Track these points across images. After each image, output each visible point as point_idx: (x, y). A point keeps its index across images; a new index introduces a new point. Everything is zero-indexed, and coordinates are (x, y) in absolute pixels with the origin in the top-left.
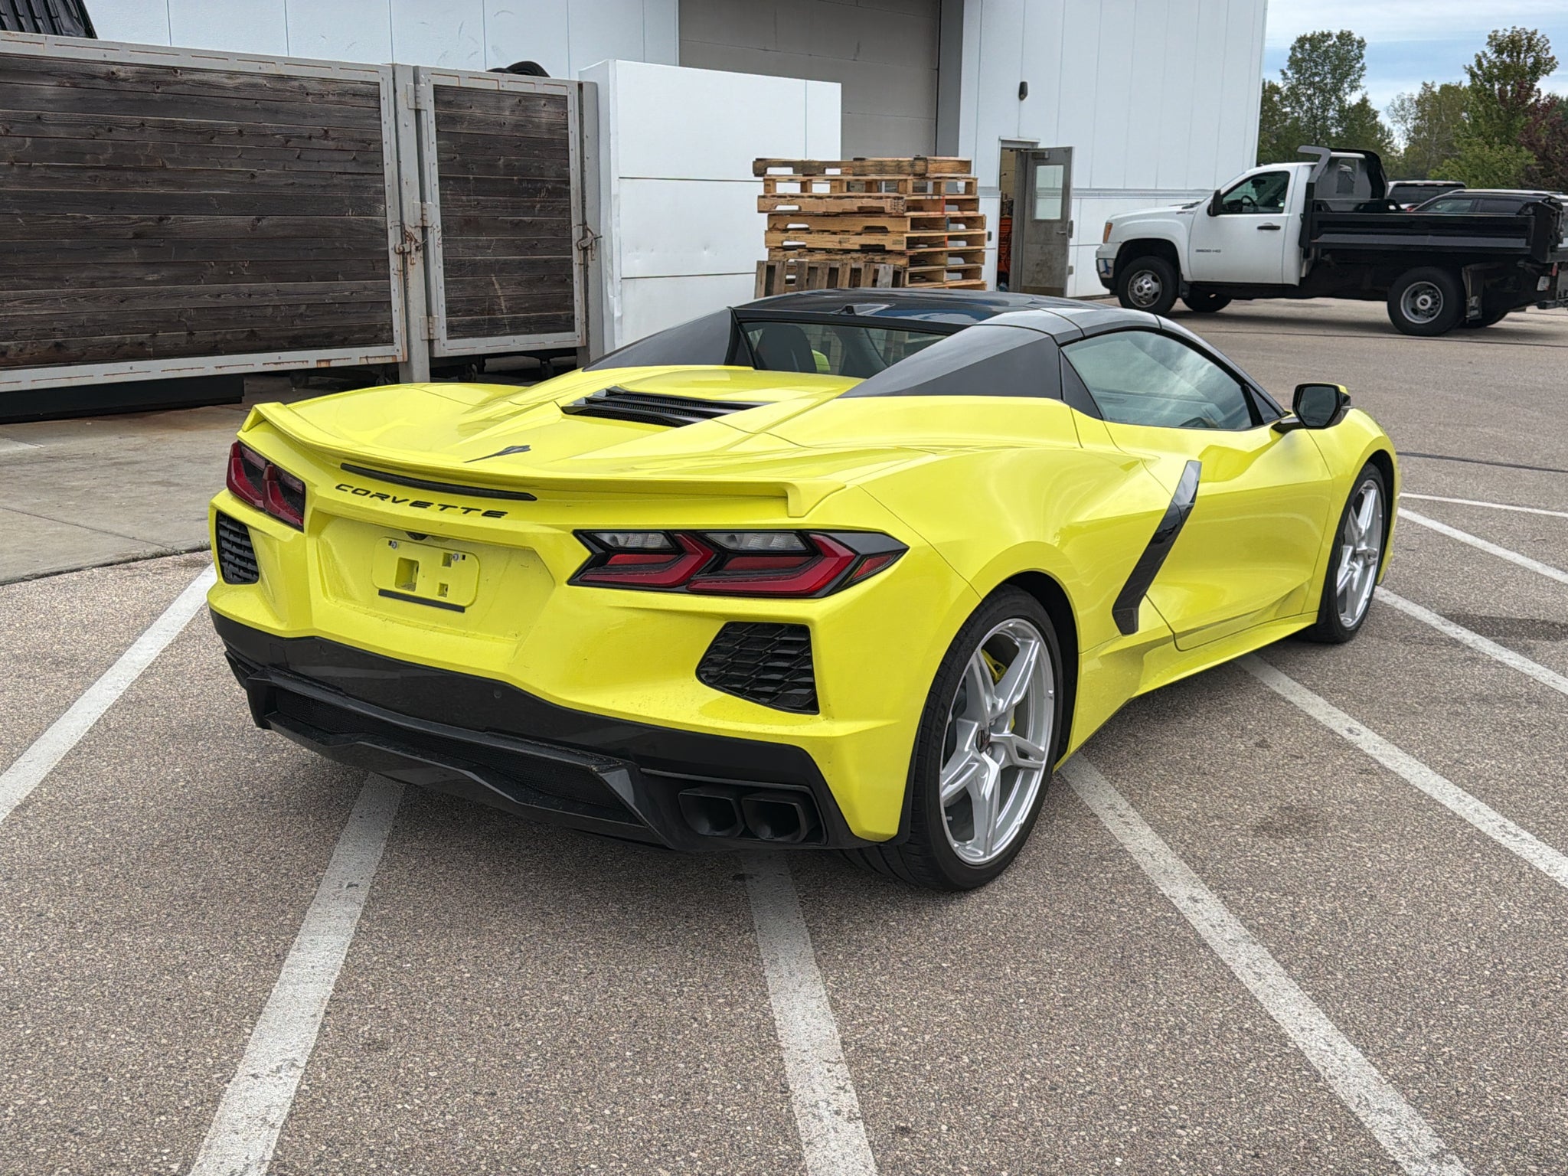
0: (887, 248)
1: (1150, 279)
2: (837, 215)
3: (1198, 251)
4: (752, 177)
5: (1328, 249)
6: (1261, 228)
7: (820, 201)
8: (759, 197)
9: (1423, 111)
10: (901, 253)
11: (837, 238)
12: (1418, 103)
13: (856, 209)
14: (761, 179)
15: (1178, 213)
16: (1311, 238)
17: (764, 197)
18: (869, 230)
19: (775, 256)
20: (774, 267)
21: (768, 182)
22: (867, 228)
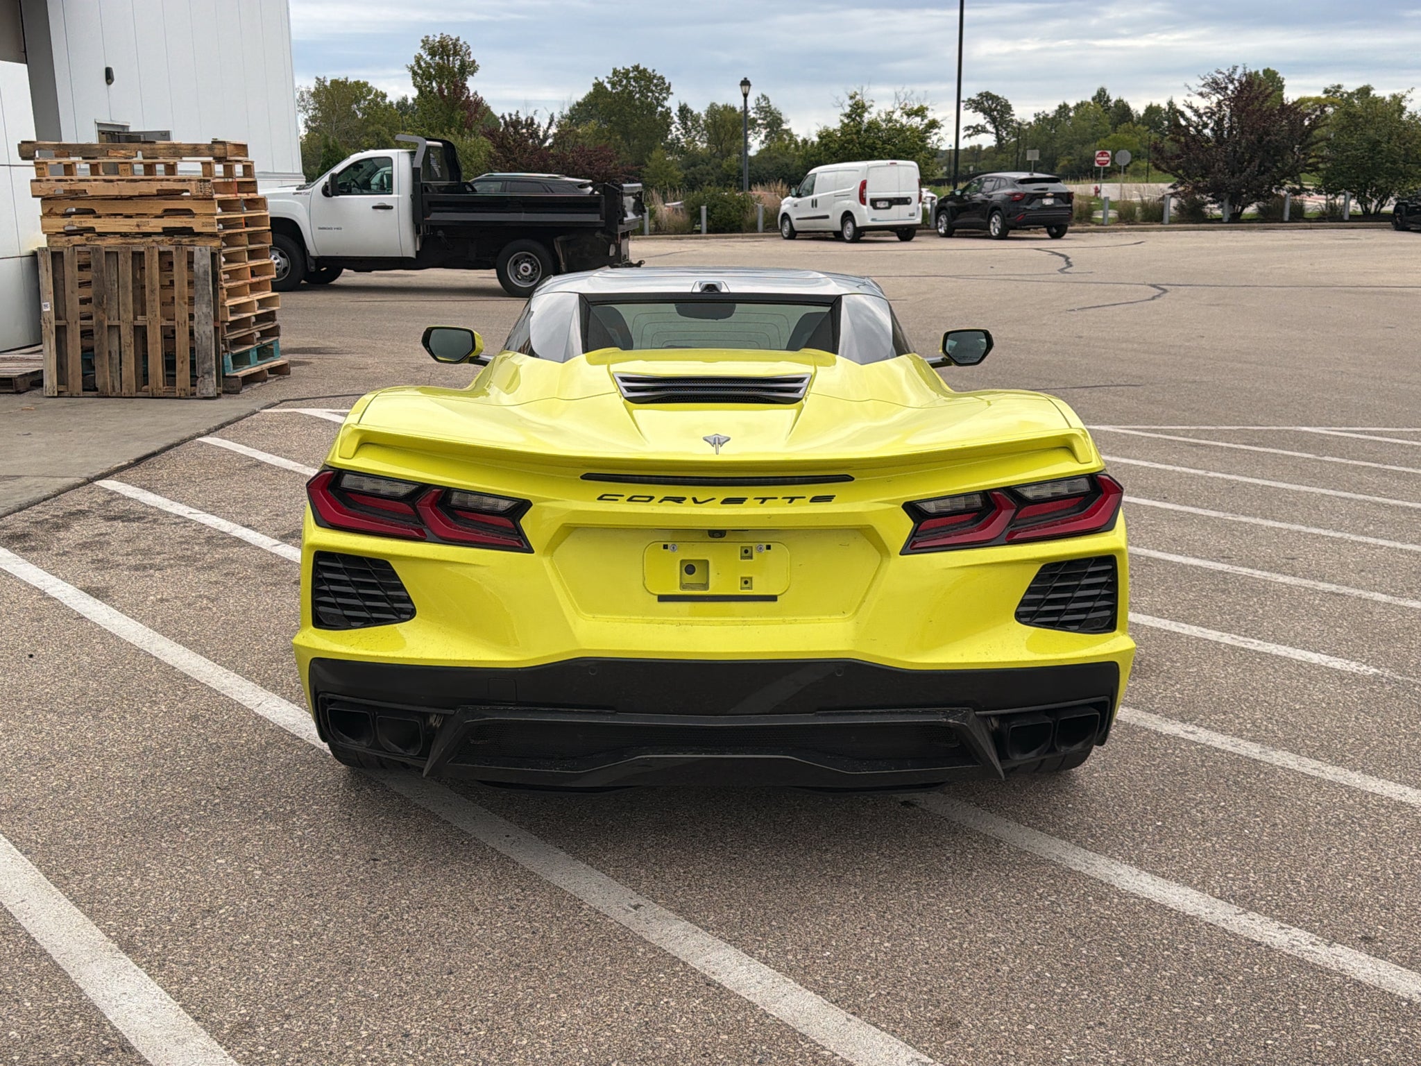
0: (196, 230)
1: (278, 255)
2: (130, 198)
3: (320, 228)
4: (19, 161)
5: (434, 227)
6: (375, 208)
7: (110, 184)
8: (32, 181)
9: (319, 102)
10: (213, 235)
11: (134, 221)
12: (314, 95)
13: (155, 192)
14: (31, 162)
15: (295, 194)
16: (424, 216)
17: (37, 181)
18: (168, 213)
19: (56, 242)
20: (61, 254)
21: (41, 166)
22: (166, 211)
